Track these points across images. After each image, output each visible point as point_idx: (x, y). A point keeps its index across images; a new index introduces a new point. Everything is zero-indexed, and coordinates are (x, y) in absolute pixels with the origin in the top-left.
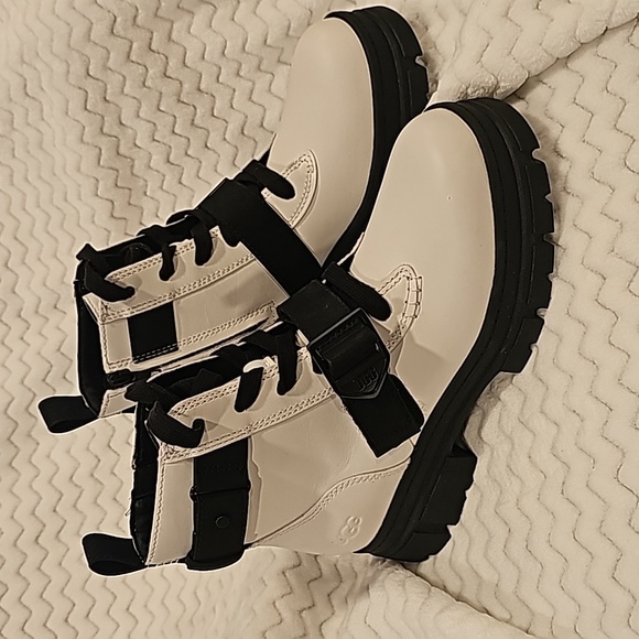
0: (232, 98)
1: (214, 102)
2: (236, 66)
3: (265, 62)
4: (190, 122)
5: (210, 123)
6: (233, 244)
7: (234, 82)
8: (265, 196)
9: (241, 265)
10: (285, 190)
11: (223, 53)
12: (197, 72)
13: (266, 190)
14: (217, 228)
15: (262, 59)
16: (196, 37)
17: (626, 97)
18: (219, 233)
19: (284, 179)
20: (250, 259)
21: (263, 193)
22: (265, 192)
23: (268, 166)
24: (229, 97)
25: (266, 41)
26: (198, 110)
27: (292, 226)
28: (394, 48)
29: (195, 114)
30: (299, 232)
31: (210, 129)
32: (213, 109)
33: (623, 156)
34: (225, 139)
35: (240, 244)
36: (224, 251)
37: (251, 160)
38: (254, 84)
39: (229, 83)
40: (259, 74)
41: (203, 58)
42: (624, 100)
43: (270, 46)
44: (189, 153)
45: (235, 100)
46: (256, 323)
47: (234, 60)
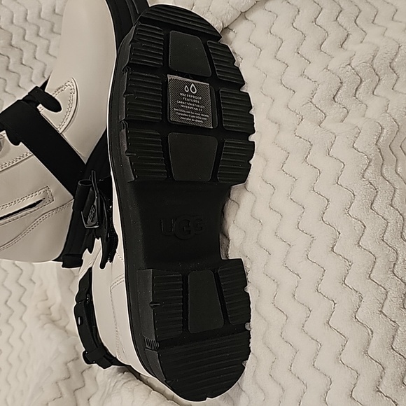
0: (35, 52)
1: (22, 54)
2: (35, 28)
3: (56, 26)
4: (5, 67)
5: (20, 69)
6: (17, 144)
7: (35, 40)
8: (40, 110)
9: (22, 159)
10: (54, 106)
11: (26, 19)
12: (9, 32)
13: (40, 105)
14: (4, 132)
15: (54, 23)
16: (5, 7)
17: (283, 38)
18: (5, 135)
19: (54, 98)
20: (29, 155)
21: (38, 107)
22: (40, 107)
23: (46, 91)
24: (33, 51)
25: (54, 10)
26: (11, 60)
27: (60, 132)
28: (130, 8)
29: (9, 62)
30: (66, 136)
31: (21, 73)
32: (21, 59)
33: (280, 78)
34: (31, 81)
35: (21, 144)
36: (9, 148)
37: (34, 87)
38: (50, 42)
39: (32, 41)
40: (53, 35)
41: (12, 22)
42: (282, 40)
43: (57, 14)
44: (7, 90)
45: (37, 54)
46: (35, 202)
47: (33, 24)
